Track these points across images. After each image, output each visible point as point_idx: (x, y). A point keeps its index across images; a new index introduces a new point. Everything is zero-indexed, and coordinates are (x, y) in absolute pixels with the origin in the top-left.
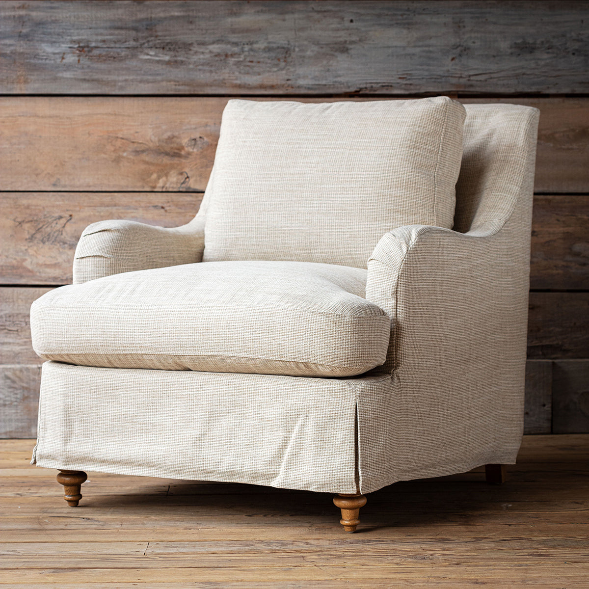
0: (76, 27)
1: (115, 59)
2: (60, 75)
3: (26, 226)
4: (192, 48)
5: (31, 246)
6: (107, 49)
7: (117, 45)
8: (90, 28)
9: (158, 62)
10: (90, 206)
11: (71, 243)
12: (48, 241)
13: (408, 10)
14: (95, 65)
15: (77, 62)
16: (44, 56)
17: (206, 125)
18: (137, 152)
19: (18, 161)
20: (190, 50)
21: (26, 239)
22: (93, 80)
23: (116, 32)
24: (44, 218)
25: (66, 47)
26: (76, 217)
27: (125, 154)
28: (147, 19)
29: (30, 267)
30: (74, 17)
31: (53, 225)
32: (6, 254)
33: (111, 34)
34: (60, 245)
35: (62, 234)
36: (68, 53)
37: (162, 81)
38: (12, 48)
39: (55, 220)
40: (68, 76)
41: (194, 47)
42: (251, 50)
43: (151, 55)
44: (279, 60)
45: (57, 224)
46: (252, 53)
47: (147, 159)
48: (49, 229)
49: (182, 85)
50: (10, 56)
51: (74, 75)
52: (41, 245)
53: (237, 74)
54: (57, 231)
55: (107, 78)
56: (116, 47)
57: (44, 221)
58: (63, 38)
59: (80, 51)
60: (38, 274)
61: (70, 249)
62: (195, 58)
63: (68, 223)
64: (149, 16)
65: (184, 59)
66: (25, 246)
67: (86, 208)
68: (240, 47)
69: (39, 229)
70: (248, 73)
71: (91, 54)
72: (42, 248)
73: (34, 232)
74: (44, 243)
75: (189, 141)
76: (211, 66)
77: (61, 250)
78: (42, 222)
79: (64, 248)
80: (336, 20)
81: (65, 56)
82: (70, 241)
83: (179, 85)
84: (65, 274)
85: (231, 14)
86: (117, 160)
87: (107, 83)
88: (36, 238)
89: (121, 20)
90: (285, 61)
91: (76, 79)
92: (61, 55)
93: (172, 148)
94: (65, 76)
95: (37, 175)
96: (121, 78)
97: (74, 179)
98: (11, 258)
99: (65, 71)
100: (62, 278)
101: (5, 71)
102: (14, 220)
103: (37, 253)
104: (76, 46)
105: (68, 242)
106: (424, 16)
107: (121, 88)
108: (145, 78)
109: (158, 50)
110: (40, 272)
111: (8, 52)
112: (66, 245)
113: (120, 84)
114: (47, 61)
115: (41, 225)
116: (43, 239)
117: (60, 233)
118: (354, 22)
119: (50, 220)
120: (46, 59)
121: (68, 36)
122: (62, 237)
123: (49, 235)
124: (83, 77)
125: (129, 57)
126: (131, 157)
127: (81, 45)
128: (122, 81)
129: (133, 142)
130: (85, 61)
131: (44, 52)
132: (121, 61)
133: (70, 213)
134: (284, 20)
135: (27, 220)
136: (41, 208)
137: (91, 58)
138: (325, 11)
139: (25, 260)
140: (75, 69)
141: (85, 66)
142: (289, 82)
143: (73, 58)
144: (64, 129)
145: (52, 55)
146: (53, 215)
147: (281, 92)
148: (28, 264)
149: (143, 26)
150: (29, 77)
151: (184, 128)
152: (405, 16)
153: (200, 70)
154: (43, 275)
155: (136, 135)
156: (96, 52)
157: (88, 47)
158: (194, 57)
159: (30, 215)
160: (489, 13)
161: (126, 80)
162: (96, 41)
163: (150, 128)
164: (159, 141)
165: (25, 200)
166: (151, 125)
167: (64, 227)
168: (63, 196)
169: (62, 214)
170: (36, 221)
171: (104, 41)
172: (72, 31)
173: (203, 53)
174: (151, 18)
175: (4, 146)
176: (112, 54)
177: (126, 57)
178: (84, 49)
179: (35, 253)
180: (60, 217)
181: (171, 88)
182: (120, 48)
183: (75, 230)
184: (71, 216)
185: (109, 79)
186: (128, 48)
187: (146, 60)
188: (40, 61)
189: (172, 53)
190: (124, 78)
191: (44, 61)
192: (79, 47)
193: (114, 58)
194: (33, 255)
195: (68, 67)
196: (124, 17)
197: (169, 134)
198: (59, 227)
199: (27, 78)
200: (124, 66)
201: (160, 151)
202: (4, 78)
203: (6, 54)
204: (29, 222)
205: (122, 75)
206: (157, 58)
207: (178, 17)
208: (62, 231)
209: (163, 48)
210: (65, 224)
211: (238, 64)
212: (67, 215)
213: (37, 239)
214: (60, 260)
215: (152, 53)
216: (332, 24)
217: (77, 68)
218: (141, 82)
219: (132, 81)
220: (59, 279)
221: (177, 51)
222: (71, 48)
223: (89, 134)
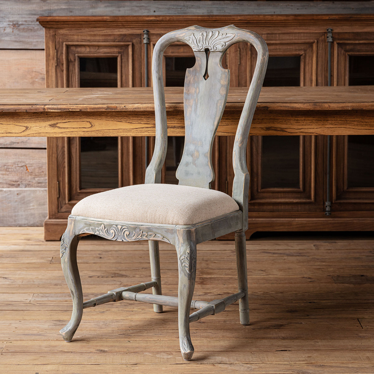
0: (11, 14)
1: (32, 31)
2: (3, 38)
6: (27, 25)
7: (33, 23)
8: (19, 14)
13: (184, 6)
14: (21, 34)
15: (12, 32)
18: (43, 79)
22: (20, 41)
23: (32, 16)
25: (6, 24)
27: (37, 80)
28: (48, 10)
30: (11, 9)
33: (29, 18)
36: (7, 27)
40: (8, 39)
51: (10, 39)
55: (28, 41)
56: (32, 24)
58: (4, 19)
59: (13, 26)
64: (49, 8)
71: (19, 28)
80: (146, 11)
81: (6, 29)
85: (92, 7)
86: (33, 83)
87: (27, 43)
89: (35, 10)
91: (12, 41)
92: (4, 28)
94: (6, 39)
96: (35, 40)
99: (6, 36)
100: (4, 144)
104: (11, 23)
106: (192, 9)
107: (35, 45)
113: (34, 43)
118: (156, 12)
121: (7, 18)
124: (15, 40)
125: (39, 29)
126: (40, 81)
127: (14, 23)
128: (35, 42)
129: (41, 74)
130: (16, 32)
132: (35, 31)
134: (119, 11)
137: (19, 30)
138: (141, 6)
141: (16, 34)
143: (10, 30)
144: (5, 66)
149: (46, 13)
152: (182, 9)
155: (43, 70)
156: (22, 27)
157: (18, 24)
160: (226, 8)
161: (37, 42)
162: (22, 21)
171: (26, 21)
172: (9, 16)
174: (50, 9)
176: (30, 28)
177: (38, 29)
178: (16, 25)
182: (34, 25)
185: (29, 41)
192: (13, 24)
193: (31, 30)
195: (7, 35)
196: (36, 9)
200: (36, 34)
205: (36, 39)
207: (64, 9)
216: (144, 13)
217: (12, 35)
219: (41, 42)
222: (8, 24)
223: (18, 69)
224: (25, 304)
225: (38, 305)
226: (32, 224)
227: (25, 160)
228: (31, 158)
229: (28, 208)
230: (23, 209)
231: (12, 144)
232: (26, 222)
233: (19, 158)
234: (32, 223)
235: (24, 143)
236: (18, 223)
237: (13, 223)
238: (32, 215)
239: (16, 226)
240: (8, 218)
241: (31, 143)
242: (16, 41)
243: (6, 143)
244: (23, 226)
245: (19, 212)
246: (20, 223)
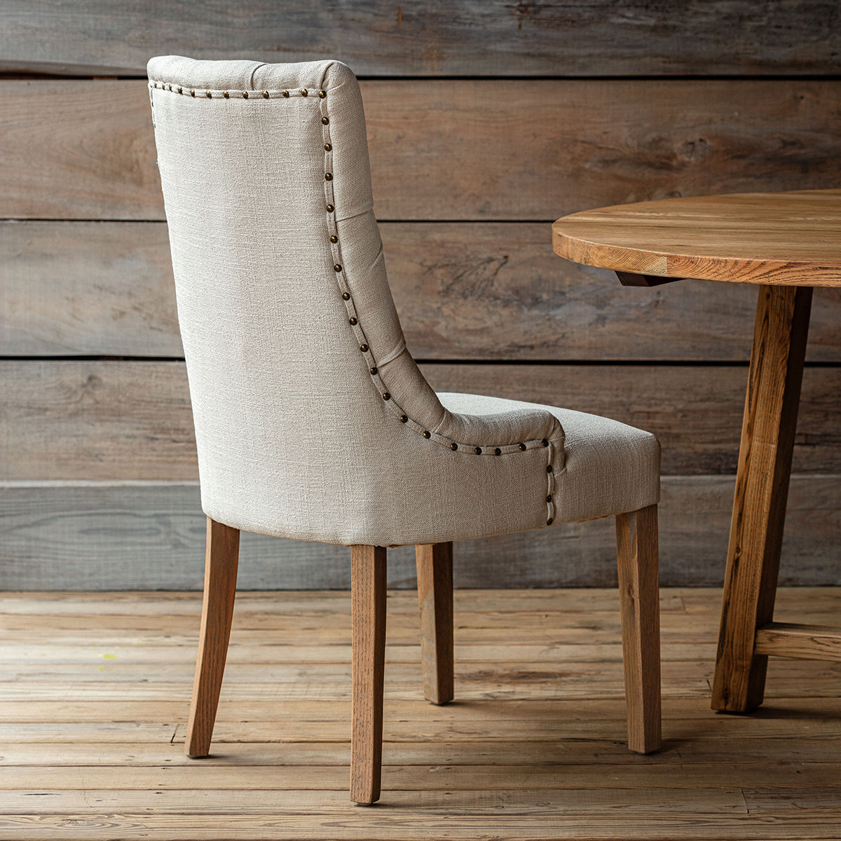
1: (575, 24)
2: (492, 47)
3: (439, 273)
4: (690, 7)
5: (447, 303)
6: (562, 9)
9: (639, 27)
10: (535, 243)
11: (506, 298)
12: (471, 295)
14: (544, 33)
15: (517, 27)
16: (467, 19)
17: (710, 121)
18: (606, 163)
19: (428, 175)
20: (687, 10)
21: (439, 292)
22: (541, 55)
24: (466, 261)
25: (500, 6)
26: (512, 258)
27: (587, 166)
29: (444, 334)
31: (480, 271)
32: (409, 315)
34: (490, 301)
35: (492, 285)
36: (504, 15)
37: (645, 56)
38: (420, 7)
39: (482, 264)
40: (505, 49)
41: (693, 6)
42: (779, 9)
43: (628, 18)
44: (820, 24)
45: (485, 269)
46: (779, 14)
47: (620, 172)
48: (473, 277)
49: (674, 62)
50: (417, 20)
51: (512, 47)
52: (461, 301)
53: (757, 45)
54: (485, 280)
55: (563, 52)
56: (575, 6)
57: (467, 266)
59: (522, 12)
60: (457, 344)
61: (505, 306)
62: (694, 22)
63: (502, 269)
65: (677, 23)
66: (437, 302)
67: (529, 246)
68: (762, 5)
69: (458, 278)
70: (773, 45)
71: (538, 16)
72: (463, 305)
73: (451, 282)
74: (465, 298)
75: (684, 145)
76: (719, 33)
77: (491, 309)
78: (462, 266)
79: (495, 306)
81: (500, 19)
82: (504, 295)
83: (670, 62)
84: (497, 344)
86: (577, 174)
87: (562, 60)
88: (453, 291)
90: (829, 26)
91: (516, 54)
92: (493, 18)
93: (658, 156)
94: (499, 49)
95: (456, 197)
96: (583, 52)
97: (510, 203)
98: (417, 321)
99: (499, 41)
100: (492, 350)
101: (410, 42)
102: (421, 264)
103: (454, 312)
104: (516, 4)
105: (501, 297)
107: (584, 66)
108: (620, 51)
109: (638, 10)
110: (459, 342)
111: (414, 13)
112: (498, 302)
113: (581, 61)
114: (473, 27)
115: (461, 271)
116: (464, 292)
117: (490, 283)
119: (475, 264)
120: (471, 24)
122: (493, 289)
123: (473, 286)
124: (526, 51)
125: (596, 20)
126: (596, 169)
127: (525, 3)
128: (585, 56)
129: (600, 148)
130: (529, 27)
131: (468, 14)
132: (583, 26)
133: (505, 253)
135: (440, 264)
136: (461, 246)
137: (538, 23)
139: (438, 323)
140: (514, 38)
141: (529, 34)
142: (835, 58)
143: (512, 23)
144: (497, 128)
145: (480, 18)
146: (480, 256)
147: (822, 73)
148: (441, 329)
150: (445, 50)
151: (676, 126)
153: (701, 39)
154: (464, 346)
155: (605, 137)
156: (545, 13)
157: (534, 5)
158: (693, 20)
159: (445, 256)
161: (590, 55)
163: (626, 126)
164: (639, 146)
165: (437, 235)
166: (626, 121)
167: (496, 274)
168: (496, 228)
169: (495, 255)
170: (454, 265)
173: (706, 14)
175: (407, 154)
176: (569, 15)
177: (591, 20)
178: (528, 8)
179: (451, 313)
180: (491, 260)
181: (657, 67)
182: (582, 6)
183: (512, 279)
184: (506, 257)
185: (566, 54)
186: (594, 7)
187: (621, 25)
188: (461, 27)
189: (660, 14)
190: (587, 51)
191: (467, 27)
192: (521, 5)
193: (573, 22)
194: (449, 316)
195: (504, 36)
197: (654, 135)
198: (488, 273)
199: (443, 53)
200: (588, 34)
201: (639, 161)
202: (408, 52)
203: (411, 16)
204: (443, 266)
205: (586, 47)
206: (637, 23)
208: (493, 280)
209: (647, 7)
210: (497, 270)
211: (758, 30)
212: (500, 256)
213: (456, 293)
214: (489, 323)
215: (630, 14)
217: (518, 36)
218: (613, 57)
219: (599, 56)
220: (488, 352)
221: (667, 12)
222: (508, 6)
223: (535, 135)
224: (740, 819)
225: (780, 821)
226: (571, 582)
227: (552, 396)
228: (568, 390)
229: (562, 535)
230: (546, 537)
231: (513, 351)
232: (555, 576)
233: (534, 391)
234: (571, 577)
235: (548, 346)
236: (529, 578)
237: (518, 579)
238: (571, 553)
239: (527, 588)
240: (502, 564)
241: (571, 347)
242: (528, 55)
243: (499, 347)
244: (547, 586)
245: (535, 547)
246: (538, 577)
